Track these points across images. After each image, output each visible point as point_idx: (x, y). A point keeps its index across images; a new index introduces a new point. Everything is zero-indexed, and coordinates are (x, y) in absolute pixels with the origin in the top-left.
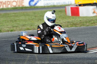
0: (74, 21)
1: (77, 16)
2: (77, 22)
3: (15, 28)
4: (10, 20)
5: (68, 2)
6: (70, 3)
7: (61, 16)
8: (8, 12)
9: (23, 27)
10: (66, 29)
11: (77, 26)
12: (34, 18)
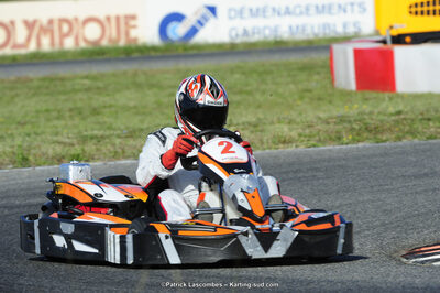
0: (371, 113)
1: (384, 90)
2: (381, 117)
3: (90, 147)
4: (71, 110)
5: (345, 26)
6: (351, 30)
7: (310, 91)
8: (61, 72)
9: (131, 142)
10: (330, 150)
11: (384, 137)
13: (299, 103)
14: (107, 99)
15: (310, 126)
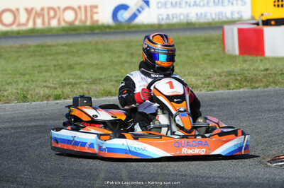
0: (248, 70)
1: (257, 55)
4: (55, 66)
5: (232, 14)
7: (208, 55)
8: (49, 41)
9: (94, 87)
10: (222, 93)
11: (257, 85)
12: (128, 59)
13: (202, 62)
14: (78, 59)
15: (209, 78)
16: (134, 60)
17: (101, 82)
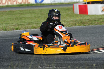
0: (83, 19)
1: (85, 14)
2: (85, 20)
3: (20, 27)
4: (15, 18)
6: (78, 1)
8: (13, 10)
9: (29, 25)
10: (74, 27)
11: (86, 25)
12: (41, 16)
13: (66, 17)
14: (23, 16)
15: (69, 22)
16: (43, 16)
17: (32, 24)
